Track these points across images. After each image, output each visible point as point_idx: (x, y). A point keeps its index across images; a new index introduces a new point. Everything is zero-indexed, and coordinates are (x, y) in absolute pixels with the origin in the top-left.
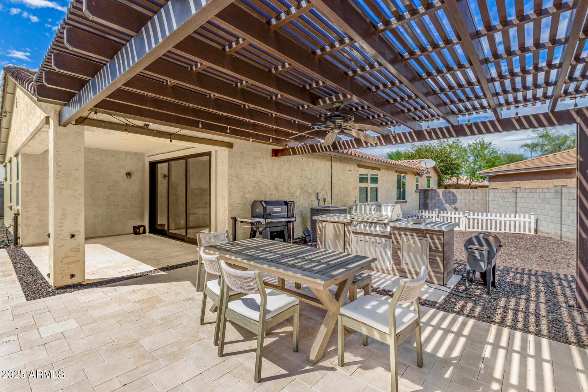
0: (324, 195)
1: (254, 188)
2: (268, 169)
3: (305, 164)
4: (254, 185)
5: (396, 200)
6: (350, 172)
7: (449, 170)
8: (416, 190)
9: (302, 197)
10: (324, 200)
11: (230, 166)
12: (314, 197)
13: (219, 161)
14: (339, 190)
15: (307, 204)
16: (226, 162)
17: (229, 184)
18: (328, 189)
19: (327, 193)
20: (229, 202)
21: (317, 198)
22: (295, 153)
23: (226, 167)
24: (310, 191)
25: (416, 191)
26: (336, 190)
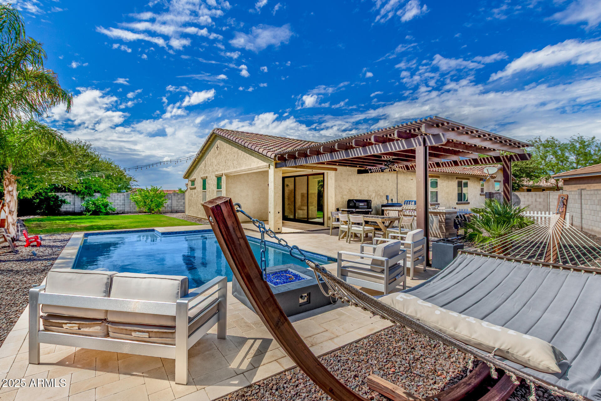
0: (391, 197)
1: (348, 192)
2: (355, 182)
3: (378, 177)
4: (348, 191)
5: (457, 202)
6: (412, 181)
7: (523, 173)
8: (480, 192)
9: (376, 198)
10: (392, 200)
11: (336, 181)
12: (384, 198)
13: (329, 178)
14: (403, 193)
15: (379, 203)
16: (334, 178)
17: (335, 190)
18: (394, 193)
19: (393, 196)
20: (335, 200)
21: (387, 199)
22: (371, 172)
23: (333, 181)
24: (382, 194)
25: (481, 195)
26: (400, 194)
